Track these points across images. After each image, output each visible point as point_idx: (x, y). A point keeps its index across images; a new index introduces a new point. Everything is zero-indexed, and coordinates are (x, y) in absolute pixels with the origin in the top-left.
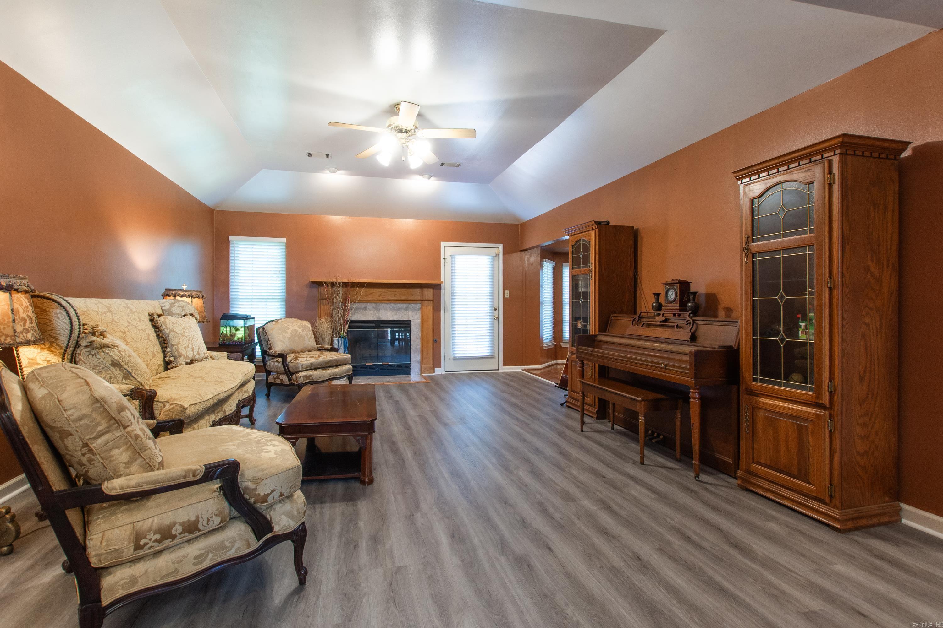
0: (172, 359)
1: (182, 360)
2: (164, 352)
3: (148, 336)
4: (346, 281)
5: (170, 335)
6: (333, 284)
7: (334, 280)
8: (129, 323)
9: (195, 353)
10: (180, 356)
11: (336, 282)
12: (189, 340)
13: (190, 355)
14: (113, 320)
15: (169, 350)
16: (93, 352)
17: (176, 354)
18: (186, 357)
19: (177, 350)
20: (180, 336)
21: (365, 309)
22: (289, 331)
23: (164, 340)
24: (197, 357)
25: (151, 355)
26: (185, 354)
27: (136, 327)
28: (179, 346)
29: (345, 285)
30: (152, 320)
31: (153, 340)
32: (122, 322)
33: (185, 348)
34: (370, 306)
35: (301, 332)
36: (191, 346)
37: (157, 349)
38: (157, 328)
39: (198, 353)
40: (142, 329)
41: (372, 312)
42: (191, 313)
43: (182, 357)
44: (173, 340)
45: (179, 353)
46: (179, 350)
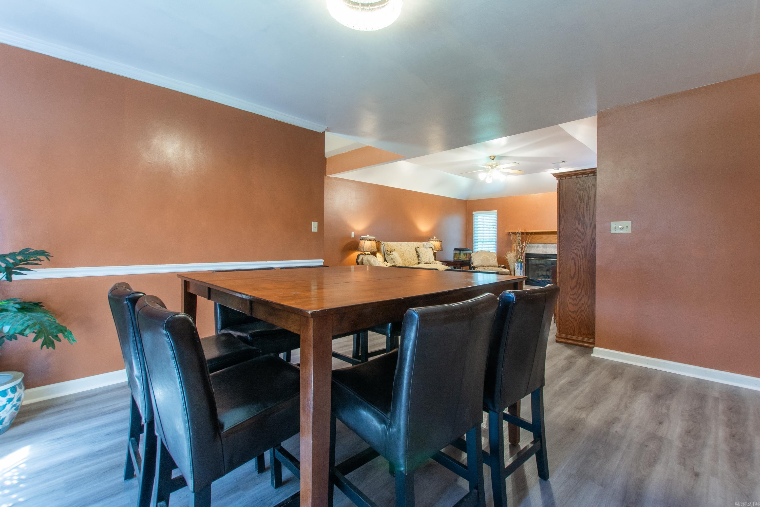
0: (420, 262)
1: (422, 262)
2: (418, 259)
3: (413, 254)
4: (523, 231)
5: (420, 254)
6: (515, 233)
7: (516, 231)
8: (406, 249)
9: (428, 261)
10: (422, 261)
11: (517, 232)
12: (426, 256)
13: (426, 261)
14: (401, 248)
15: (419, 259)
16: (388, 255)
17: (421, 260)
18: (424, 262)
19: (421, 259)
20: (423, 254)
21: (538, 247)
22: (482, 257)
23: (418, 256)
24: (429, 262)
25: (413, 260)
26: (424, 260)
27: (409, 251)
28: (422, 258)
29: (522, 233)
30: (416, 249)
31: (415, 256)
32: (404, 249)
33: (424, 259)
34: (540, 245)
35: (489, 257)
36: (426, 258)
37: (416, 258)
38: (417, 251)
39: (429, 261)
40: (411, 252)
41: (542, 249)
42: (431, 247)
43: (423, 262)
44: (421, 256)
45: (422, 260)
46: (422, 259)
